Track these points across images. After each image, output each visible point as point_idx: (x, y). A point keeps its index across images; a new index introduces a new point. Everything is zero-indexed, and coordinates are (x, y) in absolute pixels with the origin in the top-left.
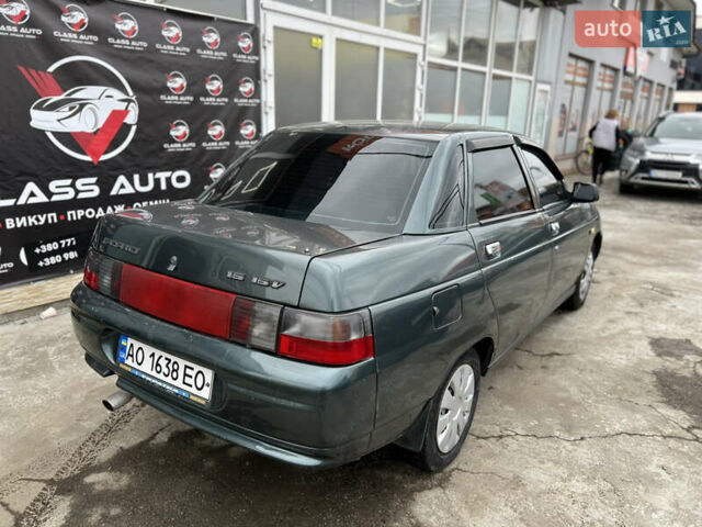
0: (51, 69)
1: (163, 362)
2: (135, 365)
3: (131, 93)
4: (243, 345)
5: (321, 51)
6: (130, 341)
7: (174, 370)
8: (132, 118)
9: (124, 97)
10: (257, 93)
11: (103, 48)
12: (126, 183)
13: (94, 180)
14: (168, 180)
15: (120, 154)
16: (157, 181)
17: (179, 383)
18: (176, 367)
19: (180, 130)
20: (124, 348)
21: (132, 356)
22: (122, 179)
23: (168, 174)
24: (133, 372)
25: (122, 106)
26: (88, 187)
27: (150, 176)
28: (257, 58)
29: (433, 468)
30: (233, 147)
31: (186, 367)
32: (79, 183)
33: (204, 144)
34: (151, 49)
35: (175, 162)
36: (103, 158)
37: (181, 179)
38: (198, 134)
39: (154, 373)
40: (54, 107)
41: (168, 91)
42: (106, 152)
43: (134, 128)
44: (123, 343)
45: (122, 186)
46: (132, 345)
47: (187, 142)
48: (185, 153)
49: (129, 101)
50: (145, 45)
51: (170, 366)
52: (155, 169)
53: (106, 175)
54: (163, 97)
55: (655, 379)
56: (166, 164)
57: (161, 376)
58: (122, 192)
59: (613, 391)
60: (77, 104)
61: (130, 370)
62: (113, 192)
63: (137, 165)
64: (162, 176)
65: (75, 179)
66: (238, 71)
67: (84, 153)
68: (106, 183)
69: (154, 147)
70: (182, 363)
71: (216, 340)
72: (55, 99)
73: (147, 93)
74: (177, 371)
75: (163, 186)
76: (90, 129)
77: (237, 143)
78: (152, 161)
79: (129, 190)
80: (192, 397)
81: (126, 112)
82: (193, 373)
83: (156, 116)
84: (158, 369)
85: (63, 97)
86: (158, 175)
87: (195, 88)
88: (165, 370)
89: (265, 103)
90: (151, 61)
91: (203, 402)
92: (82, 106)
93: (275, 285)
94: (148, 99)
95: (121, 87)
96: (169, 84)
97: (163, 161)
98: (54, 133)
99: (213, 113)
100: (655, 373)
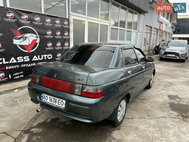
0: (19, 29)
1: (53, 99)
2: (45, 100)
3: (38, 35)
4: (73, 94)
5: (84, 25)
6: (44, 95)
7: (55, 101)
8: (38, 41)
9: (36, 36)
10: (69, 35)
11: (31, 24)
13: (28, 57)
14: (47, 57)
15: (35, 50)
16: (44, 57)
17: (57, 104)
18: (56, 100)
19: (50, 44)
20: (42, 96)
21: (44, 98)
22: (35, 57)
23: (47, 55)
24: (45, 102)
25: (36, 38)
26: (27, 59)
27: (42, 56)
28: (69, 27)
29: (116, 125)
30: (63, 48)
31: (59, 100)
32: (24, 58)
33: (56, 48)
34: (43, 25)
35: (48, 52)
36: (31, 51)
37: (50, 57)
38: (54, 45)
39: (50, 102)
40: (19, 39)
41: (47, 35)
42: (31, 50)
43: (38, 44)
44: (42, 95)
45: (35, 58)
46: (44, 96)
47: (51, 47)
48: (51, 50)
49: (37, 37)
50: (42, 23)
51: (54, 100)
52: (43, 54)
53: (31, 55)
54: (46, 36)
55: (169, 105)
56: (46, 53)
57: (52, 103)
58: (35, 60)
59: (159, 107)
60: (25, 38)
61: (44, 102)
62: (33, 60)
63: (39, 53)
64: (45, 56)
65: (24, 57)
66: (64, 30)
67: (26, 50)
68: (31, 58)
69: (43, 48)
70: (58, 99)
71: (66, 93)
72: (19, 37)
73: (42, 35)
74: (56, 101)
75: (45, 58)
76: (27, 44)
77: (64, 47)
78: (43, 52)
79: (37, 59)
80: (60, 107)
81: (36, 40)
82: (60, 102)
83: (44, 41)
84: (51, 101)
85: (21, 36)
86: (44, 56)
87: (54, 34)
88: (53, 101)
89: (71, 38)
90: (43, 27)
91: (63, 108)
92: (26, 38)
93: (81, 80)
94: (42, 37)
96: (47, 33)
97: (45, 52)
98: (19, 45)
99: (58, 40)
100: (169, 103)
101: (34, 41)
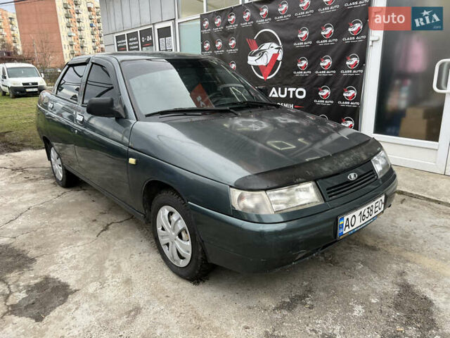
0: (255, 38)
3: (281, 44)
8: (280, 58)
9: (277, 46)
10: (365, 31)
11: (272, 23)
12: (276, 92)
14: (294, 92)
15: (274, 77)
16: (289, 92)
19: (303, 63)
22: (274, 89)
23: (294, 89)
25: (276, 51)
27: (286, 89)
30: (338, 74)
33: (317, 72)
34: (293, 18)
35: (299, 83)
36: (268, 78)
37: (301, 93)
38: (314, 65)
40: (254, 55)
41: (298, 40)
42: (269, 75)
43: (281, 63)
45: (274, 93)
47: (306, 70)
48: (304, 77)
49: (280, 48)
50: (290, 16)
52: (289, 86)
53: (268, 86)
54: (295, 44)
56: (292, 84)
58: (274, 96)
60: (261, 53)
62: (270, 96)
63: (280, 83)
64: (291, 90)
67: (262, 76)
69: (288, 73)
72: (255, 50)
73: (288, 42)
75: (291, 96)
76: (265, 64)
77: (342, 72)
78: (287, 81)
79: (276, 95)
81: (278, 54)
83: (292, 55)
85: (258, 49)
86: (289, 89)
87: (314, 35)
90: (292, 24)
92: (263, 53)
94: (288, 46)
95: (277, 42)
96: (299, 36)
97: (292, 82)
98: (254, 66)
101: (275, 56)
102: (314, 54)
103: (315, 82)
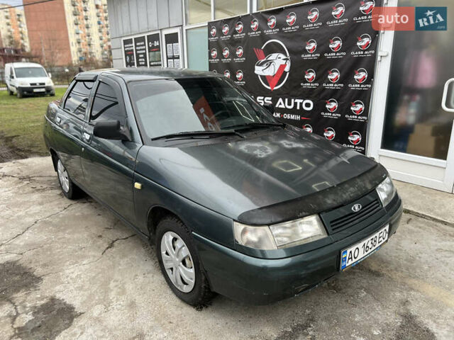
0: (263, 48)
3: (288, 55)
8: (287, 69)
9: (285, 57)
10: (373, 45)
11: (281, 35)
12: (282, 102)
13: (270, 99)
14: (301, 104)
15: (281, 87)
16: (296, 104)
19: (311, 75)
22: (280, 100)
23: (301, 101)
25: (284, 62)
26: (268, 101)
27: (293, 100)
30: (346, 88)
33: (324, 85)
34: (301, 29)
35: (306, 94)
36: (275, 88)
37: (308, 105)
38: (321, 78)
40: (262, 65)
41: (305, 52)
42: (276, 86)
43: (288, 74)
45: (280, 104)
47: (314, 82)
48: (312, 90)
49: (286, 59)
50: (298, 27)
52: (296, 97)
53: (275, 97)
54: (303, 56)
56: (300, 96)
58: (280, 106)
60: (269, 63)
62: (277, 106)
63: (287, 94)
64: (299, 101)
65: (265, 97)
66: (358, 30)
67: (268, 86)
68: (275, 101)
69: (296, 84)
72: (262, 61)
73: (296, 54)
75: (298, 108)
76: (271, 74)
77: (350, 86)
78: (294, 92)
79: (283, 106)
81: (285, 65)
83: (299, 67)
85: (265, 60)
86: (296, 101)
87: (322, 48)
90: (300, 36)
92: (271, 63)
94: (295, 57)
95: (285, 54)
96: (307, 48)
97: (299, 93)
98: (261, 76)
99: (333, 63)
101: (282, 67)
102: (322, 67)
103: (322, 95)
